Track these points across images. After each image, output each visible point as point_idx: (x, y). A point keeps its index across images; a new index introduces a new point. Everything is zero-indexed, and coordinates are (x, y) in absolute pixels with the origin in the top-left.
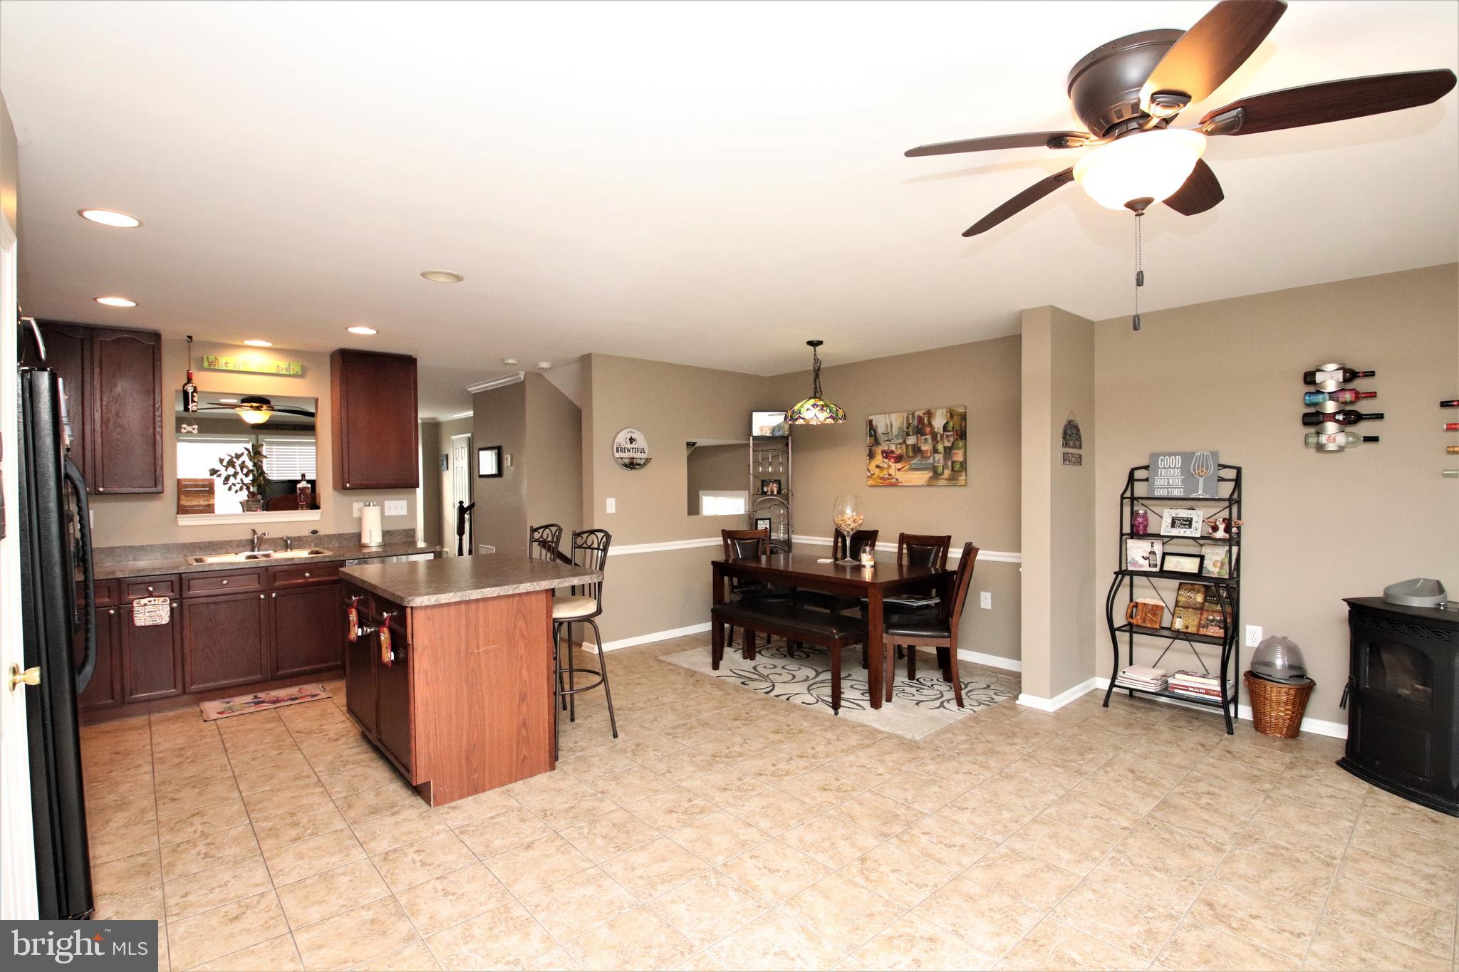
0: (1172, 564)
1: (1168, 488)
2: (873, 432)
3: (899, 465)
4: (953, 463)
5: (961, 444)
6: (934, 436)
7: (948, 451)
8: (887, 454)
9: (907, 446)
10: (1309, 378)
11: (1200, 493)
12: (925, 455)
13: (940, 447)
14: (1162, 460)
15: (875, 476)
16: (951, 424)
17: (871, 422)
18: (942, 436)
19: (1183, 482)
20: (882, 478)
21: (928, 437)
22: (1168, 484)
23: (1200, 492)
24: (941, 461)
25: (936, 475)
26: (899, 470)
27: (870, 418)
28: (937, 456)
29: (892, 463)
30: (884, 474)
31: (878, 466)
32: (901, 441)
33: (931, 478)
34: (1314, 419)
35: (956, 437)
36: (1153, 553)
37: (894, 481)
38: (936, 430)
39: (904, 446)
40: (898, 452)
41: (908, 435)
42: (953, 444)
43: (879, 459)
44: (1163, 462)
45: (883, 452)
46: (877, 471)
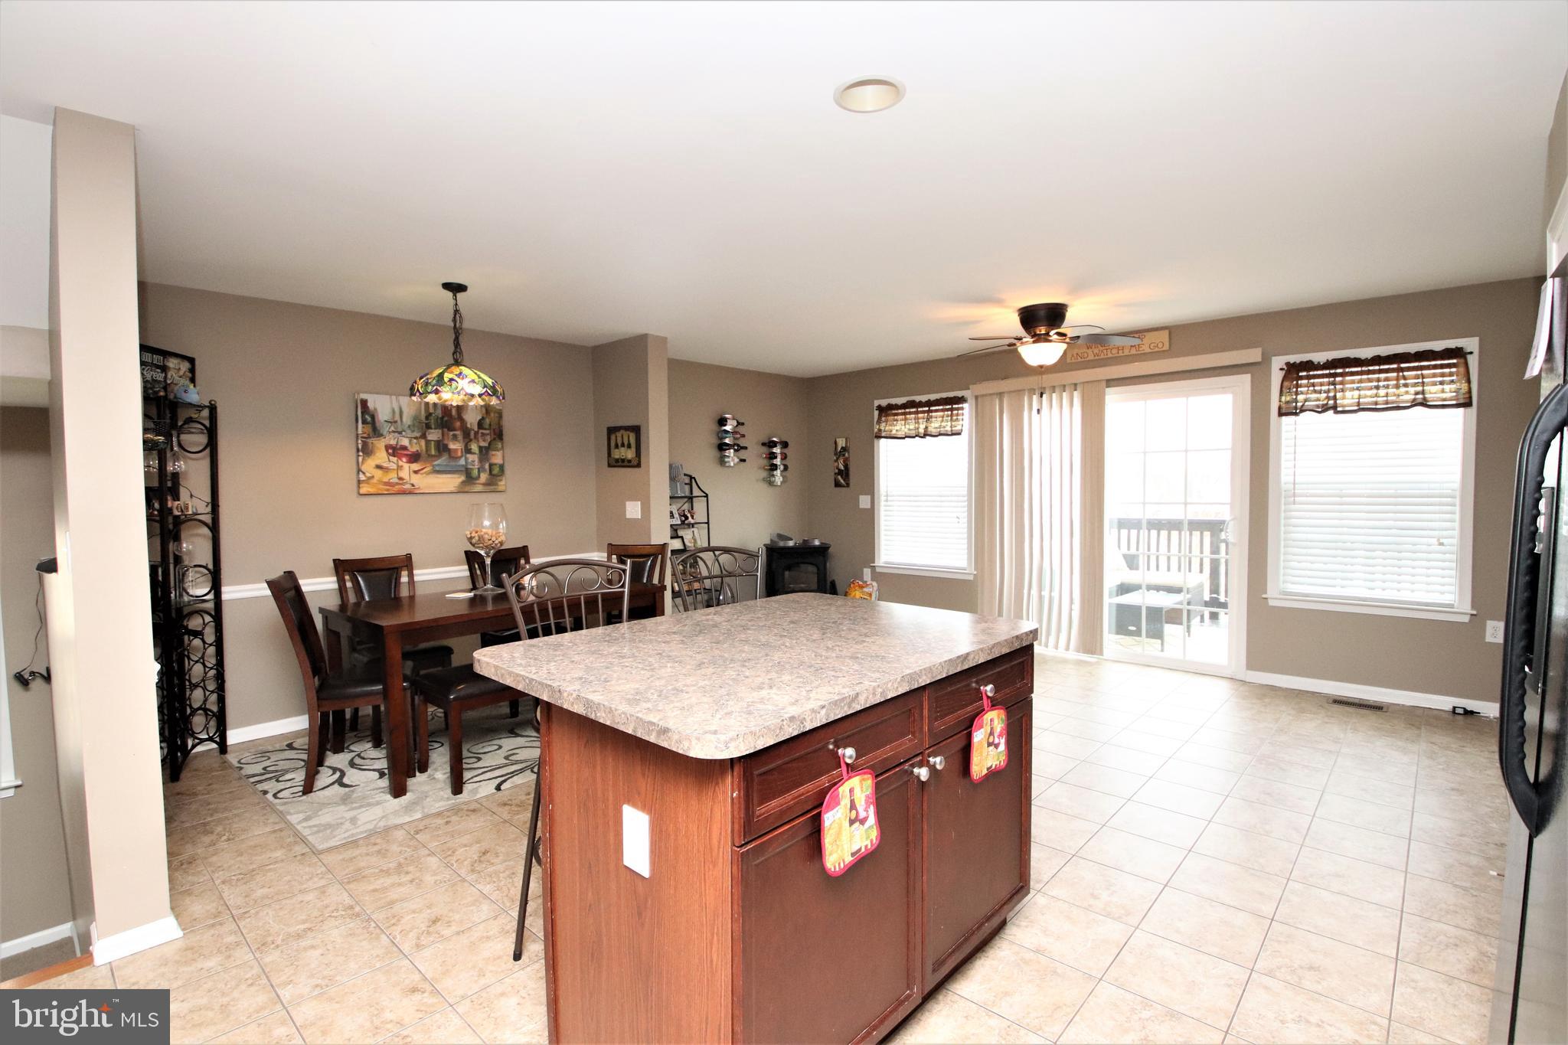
2: (369, 419)
3: (415, 466)
4: (491, 465)
5: (499, 444)
6: (466, 433)
7: (484, 452)
8: (394, 451)
9: (428, 442)
10: (722, 422)
12: (453, 455)
13: (474, 447)
15: (374, 481)
16: (487, 421)
17: (364, 403)
18: (476, 433)
20: (388, 484)
21: (458, 433)
23: (678, 493)
24: (476, 463)
25: (470, 478)
26: (416, 472)
27: (364, 396)
28: (470, 457)
29: (403, 462)
30: (392, 477)
31: (379, 467)
32: (418, 435)
33: (463, 482)
34: (722, 447)
35: (493, 436)
37: (408, 486)
38: (469, 426)
39: (423, 443)
40: (414, 448)
41: (428, 427)
42: (490, 444)
43: (381, 456)
45: (387, 447)
46: (378, 473)
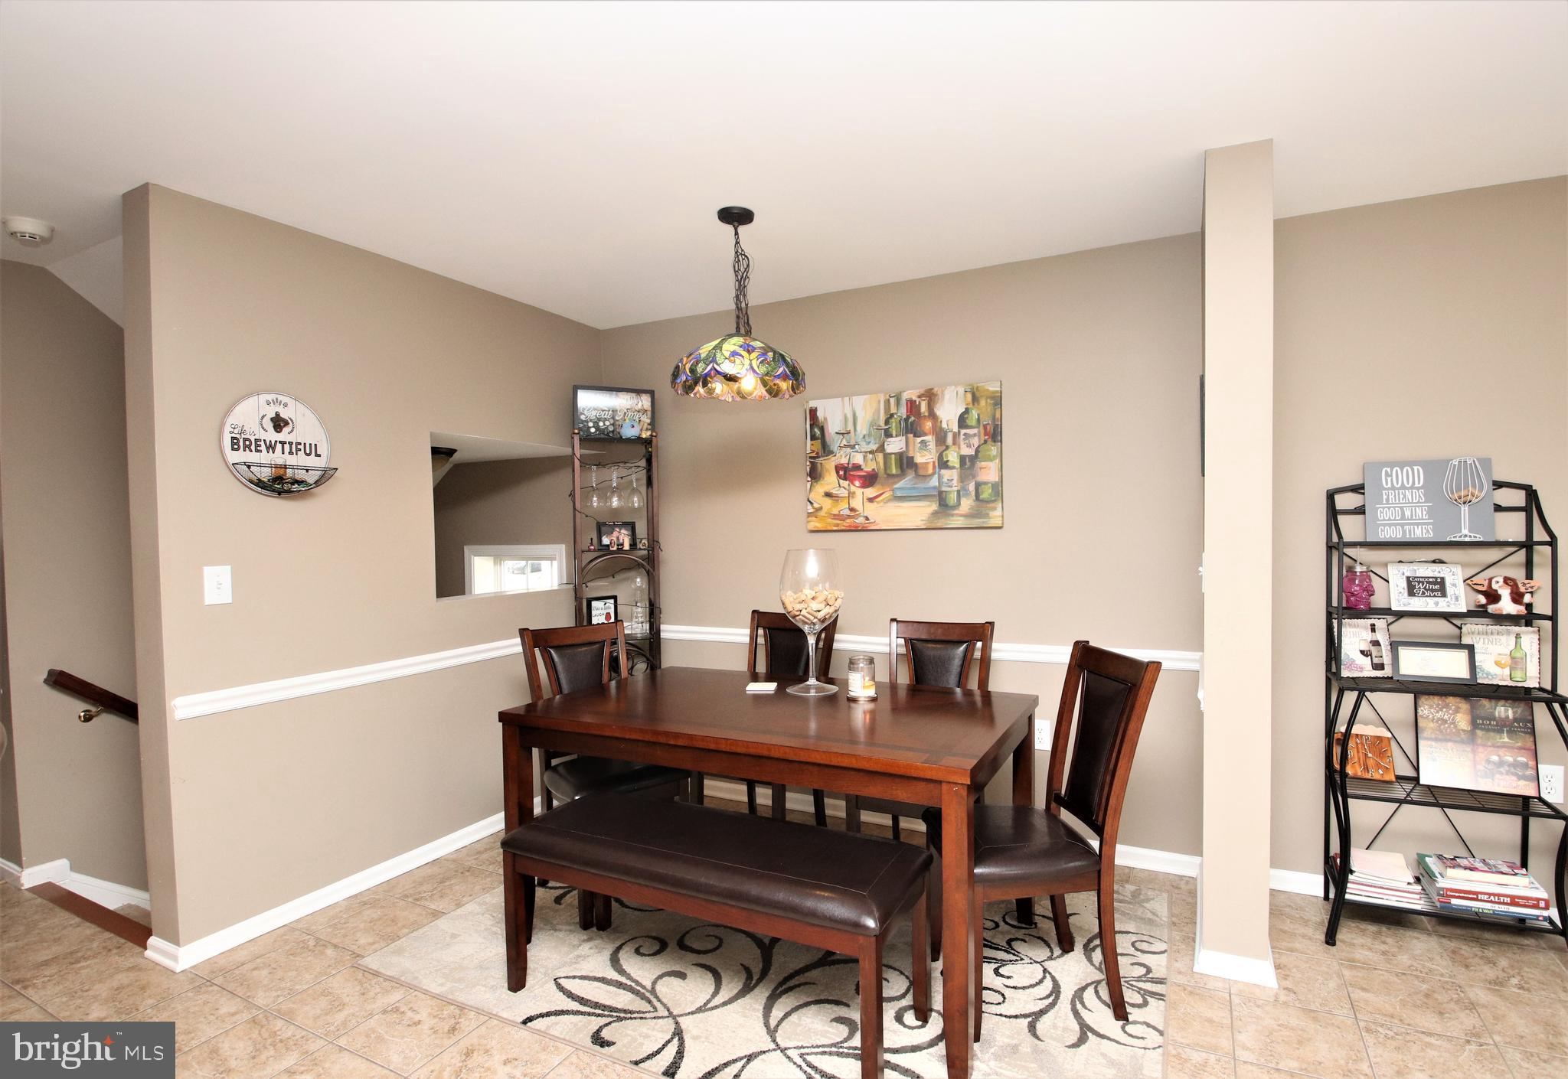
0: (1416, 663)
1: (1402, 525)
2: (817, 432)
3: (871, 492)
4: (978, 486)
5: (994, 450)
6: (941, 437)
7: (968, 464)
8: (846, 472)
9: (886, 456)
11: (1466, 534)
12: (921, 472)
13: (953, 457)
14: (1387, 475)
15: (822, 513)
16: (974, 414)
17: (813, 412)
18: (956, 436)
19: (1431, 513)
20: (837, 517)
21: (929, 438)
22: (1403, 517)
23: (1465, 531)
24: (955, 482)
25: (944, 505)
26: (871, 500)
27: (812, 404)
28: (946, 474)
29: (856, 488)
30: (843, 508)
31: (828, 495)
32: (874, 447)
33: (935, 514)
35: (983, 438)
36: (1376, 643)
37: (861, 520)
38: (944, 425)
39: (880, 457)
40: (869, 467)
41: (888, 435)
42: (977, 451)
43: (830, 481)
44: (1390, 478)
45: (838, 468)
46: (827, 503)
